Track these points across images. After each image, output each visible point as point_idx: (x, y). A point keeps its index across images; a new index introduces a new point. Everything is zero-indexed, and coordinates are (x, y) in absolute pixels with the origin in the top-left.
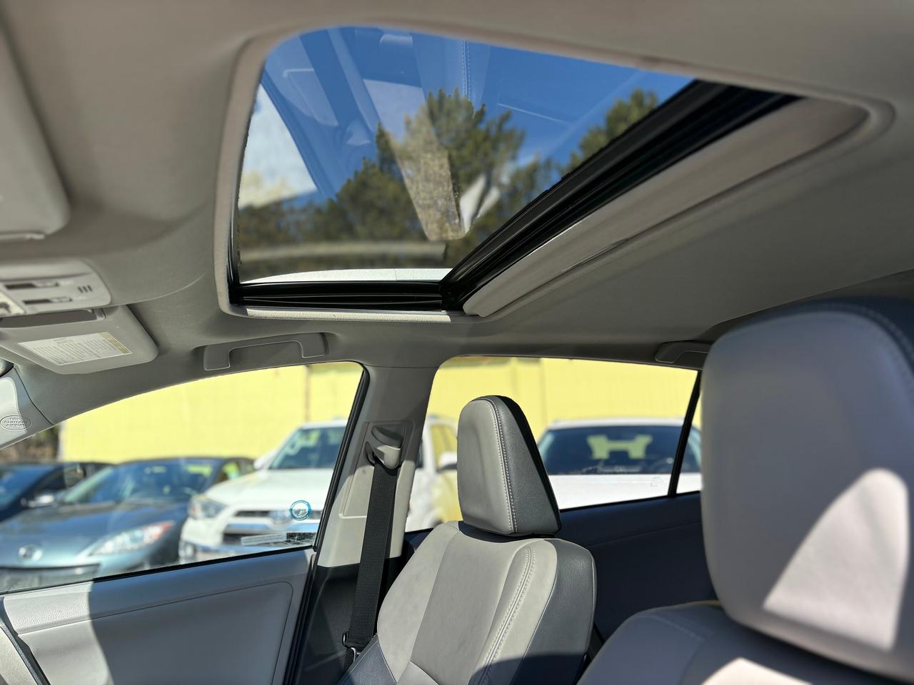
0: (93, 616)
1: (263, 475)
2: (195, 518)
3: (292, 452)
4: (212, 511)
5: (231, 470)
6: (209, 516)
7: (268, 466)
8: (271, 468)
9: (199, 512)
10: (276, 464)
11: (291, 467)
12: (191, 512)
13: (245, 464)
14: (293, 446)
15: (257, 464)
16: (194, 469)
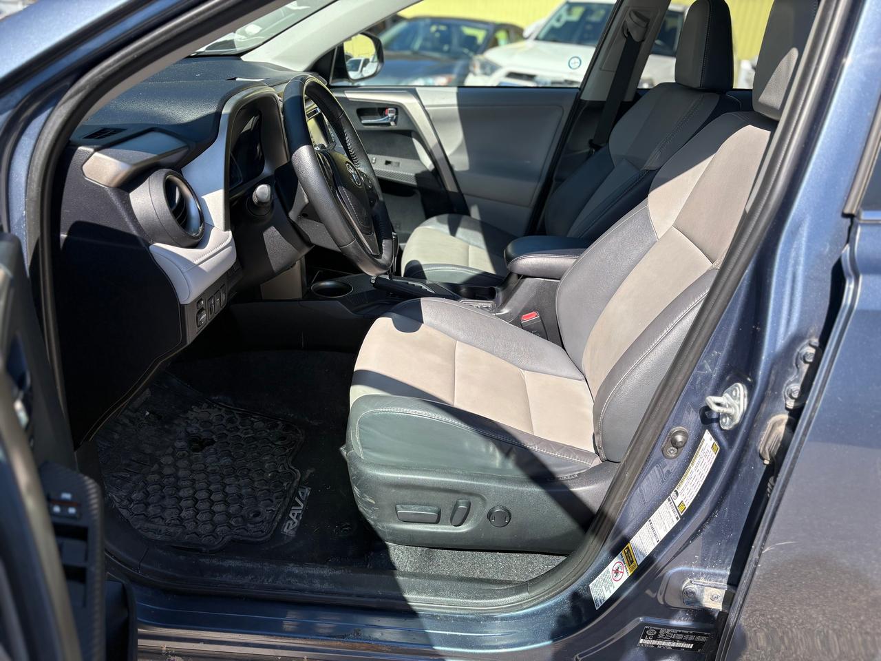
0: (459, 105)
1: (530, 43)
2: (475, 74)
3: (558, 25)
4: (488, 70)
5: (501, 36)
6: (485, 74)
7: (534, 36)
8: (537, 39)
9: (478, 70)
10: (541, 36)
11: (555, 41)
12: (471, 68)
13: (515, 33)
14: (558, 20)
15: (526, 34)
16: (468, 31)
